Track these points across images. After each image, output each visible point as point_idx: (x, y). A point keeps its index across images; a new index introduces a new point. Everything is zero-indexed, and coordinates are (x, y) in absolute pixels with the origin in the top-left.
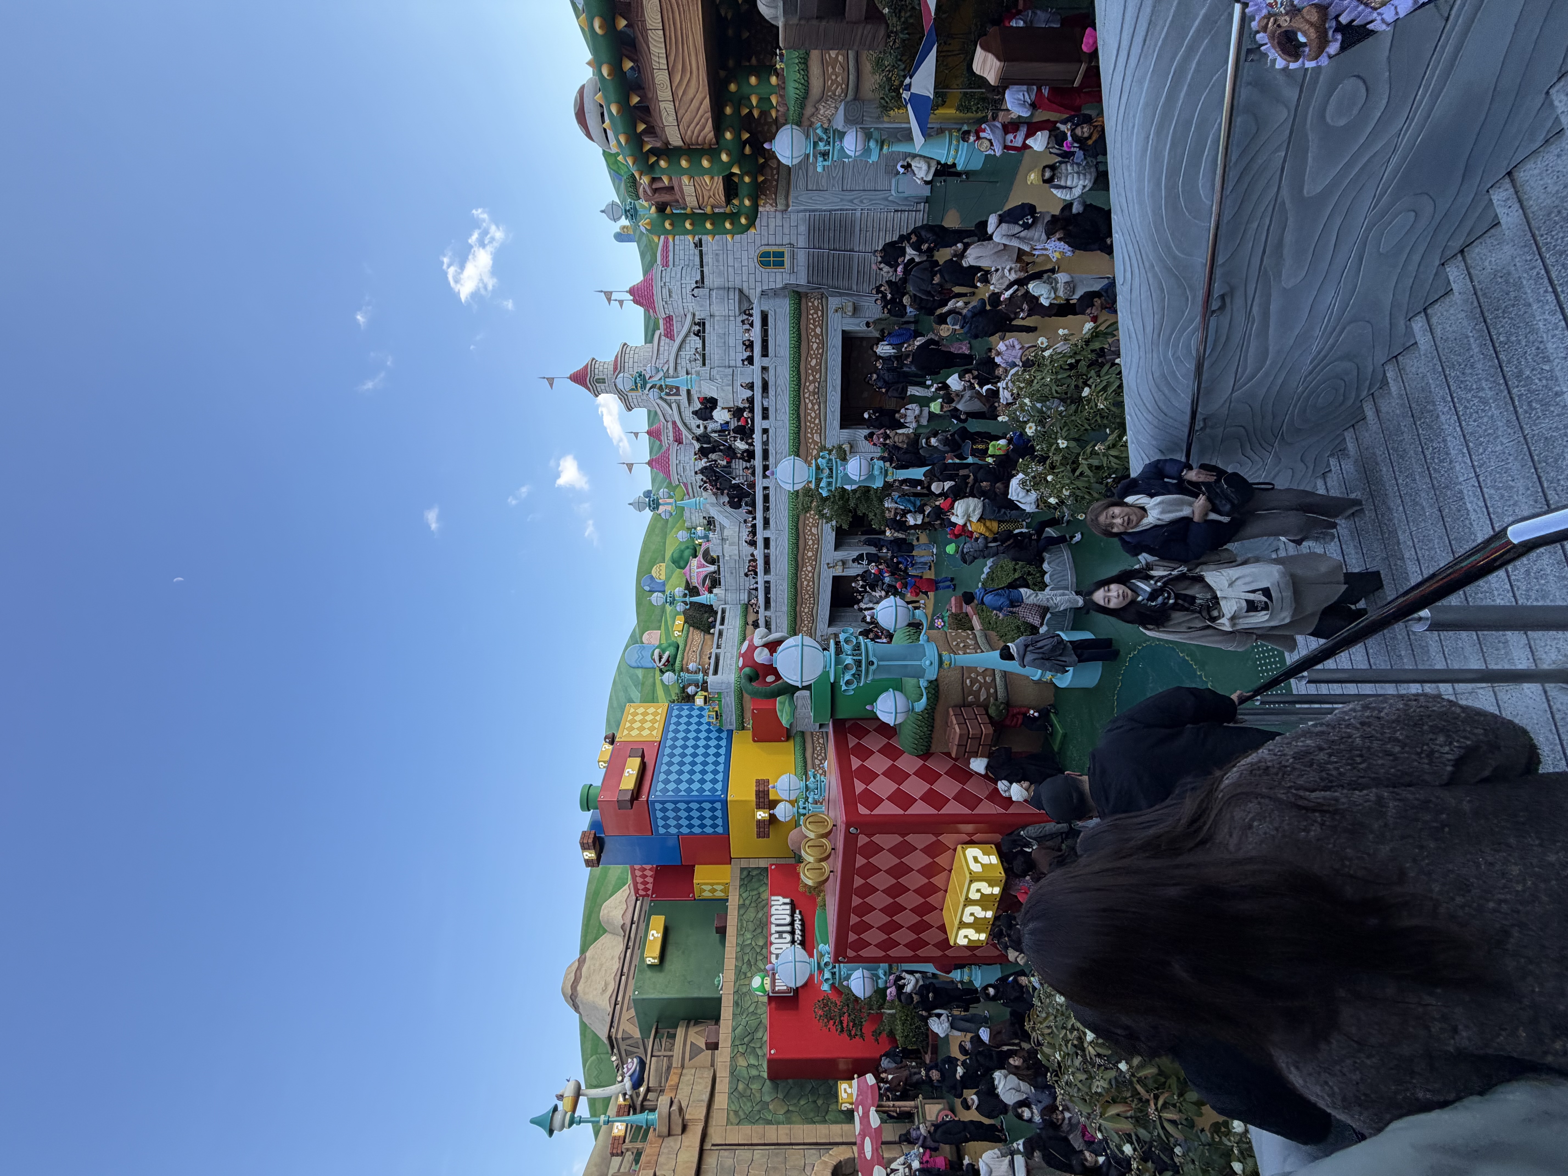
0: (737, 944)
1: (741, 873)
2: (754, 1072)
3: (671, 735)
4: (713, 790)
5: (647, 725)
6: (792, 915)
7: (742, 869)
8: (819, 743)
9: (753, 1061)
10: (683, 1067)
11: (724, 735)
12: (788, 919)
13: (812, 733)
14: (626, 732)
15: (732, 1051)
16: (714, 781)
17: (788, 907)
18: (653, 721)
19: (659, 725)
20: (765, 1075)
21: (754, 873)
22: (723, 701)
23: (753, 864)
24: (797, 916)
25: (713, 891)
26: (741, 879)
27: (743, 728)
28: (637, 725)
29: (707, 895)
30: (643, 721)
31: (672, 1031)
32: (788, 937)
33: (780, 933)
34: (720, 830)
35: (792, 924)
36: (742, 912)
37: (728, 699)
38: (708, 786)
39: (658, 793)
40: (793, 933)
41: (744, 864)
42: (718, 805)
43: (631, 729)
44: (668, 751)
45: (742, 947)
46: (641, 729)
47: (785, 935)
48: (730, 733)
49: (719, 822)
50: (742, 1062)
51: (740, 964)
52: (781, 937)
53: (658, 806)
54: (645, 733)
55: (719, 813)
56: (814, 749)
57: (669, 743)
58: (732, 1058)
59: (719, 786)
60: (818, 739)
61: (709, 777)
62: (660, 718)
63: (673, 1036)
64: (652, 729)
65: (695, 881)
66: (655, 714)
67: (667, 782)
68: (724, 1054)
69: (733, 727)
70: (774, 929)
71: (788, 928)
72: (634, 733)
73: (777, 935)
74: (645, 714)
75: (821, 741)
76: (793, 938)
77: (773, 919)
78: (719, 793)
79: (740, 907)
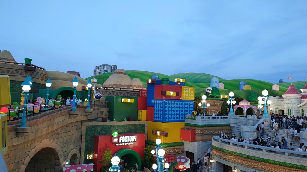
0: (125, 125)
1: (144, 124)
2: (96, 132)
3: (184, 103)
4: (166, 118)
5: (187, 95)
6: (132, 142)
7: (145, 124)
8: (180, 151)
9: (99, 131)
10: (99, 110)
11: (183, 119)
12: (130, 141)
13: (183, 148)
14: (185, 88)
15: (101, 126)
16: (169, 118)
17: (134, 141)
18: (188, 96)
19: (187, 98)
20: (95, 135)
21: (144, 128)
22: (194, 120)
23: (146, 128)
24: (131, 143)
25: (140, 115)
26: (142, 124)
27: (185, 125)
28: (187, 91)
29: (139, 113)
30: (188, 93)
31: (107, 106)
32: (126, 141)
33: (127, 139)
34: (155, 119)
35: (129, 142)
36: (133, 125)
37: (194, 122)
38: (167, 116)
39: (165, 102)
40: (127, 142)
41: (146, 125)
42: (162, 120)
43: (186, 90)
44: (178, 102)
45: (125, 126)
46: (186, 93)
47: (126, 140)
48: (184, 121)
49: (157, 119)
50: (98, 128)
51: (120, 126)
52: (126, 139)
53: (162, 102)
54: (184, 95)
55: (159, 119)
56: (178, 149)
57: (181, 103)
58: (99, 126)
59: (167, 120)
60: (181, 150)
61: (170, 116)
62: (189, 99)
63: (105, 107)
64: (186, 96)
65: (142, 111)
66: (191, 97)
67: (169, 104)
68: (100, 123)
69: (186, 122)
70: (128, 137)
71: (128, 141)
72: (184, 91)
73: (126, 138)
74: (191, 93)
75: (181, 151)
76: (126, 143)
77: (131, 136)
78: (165, 120)
79: (135, 125)
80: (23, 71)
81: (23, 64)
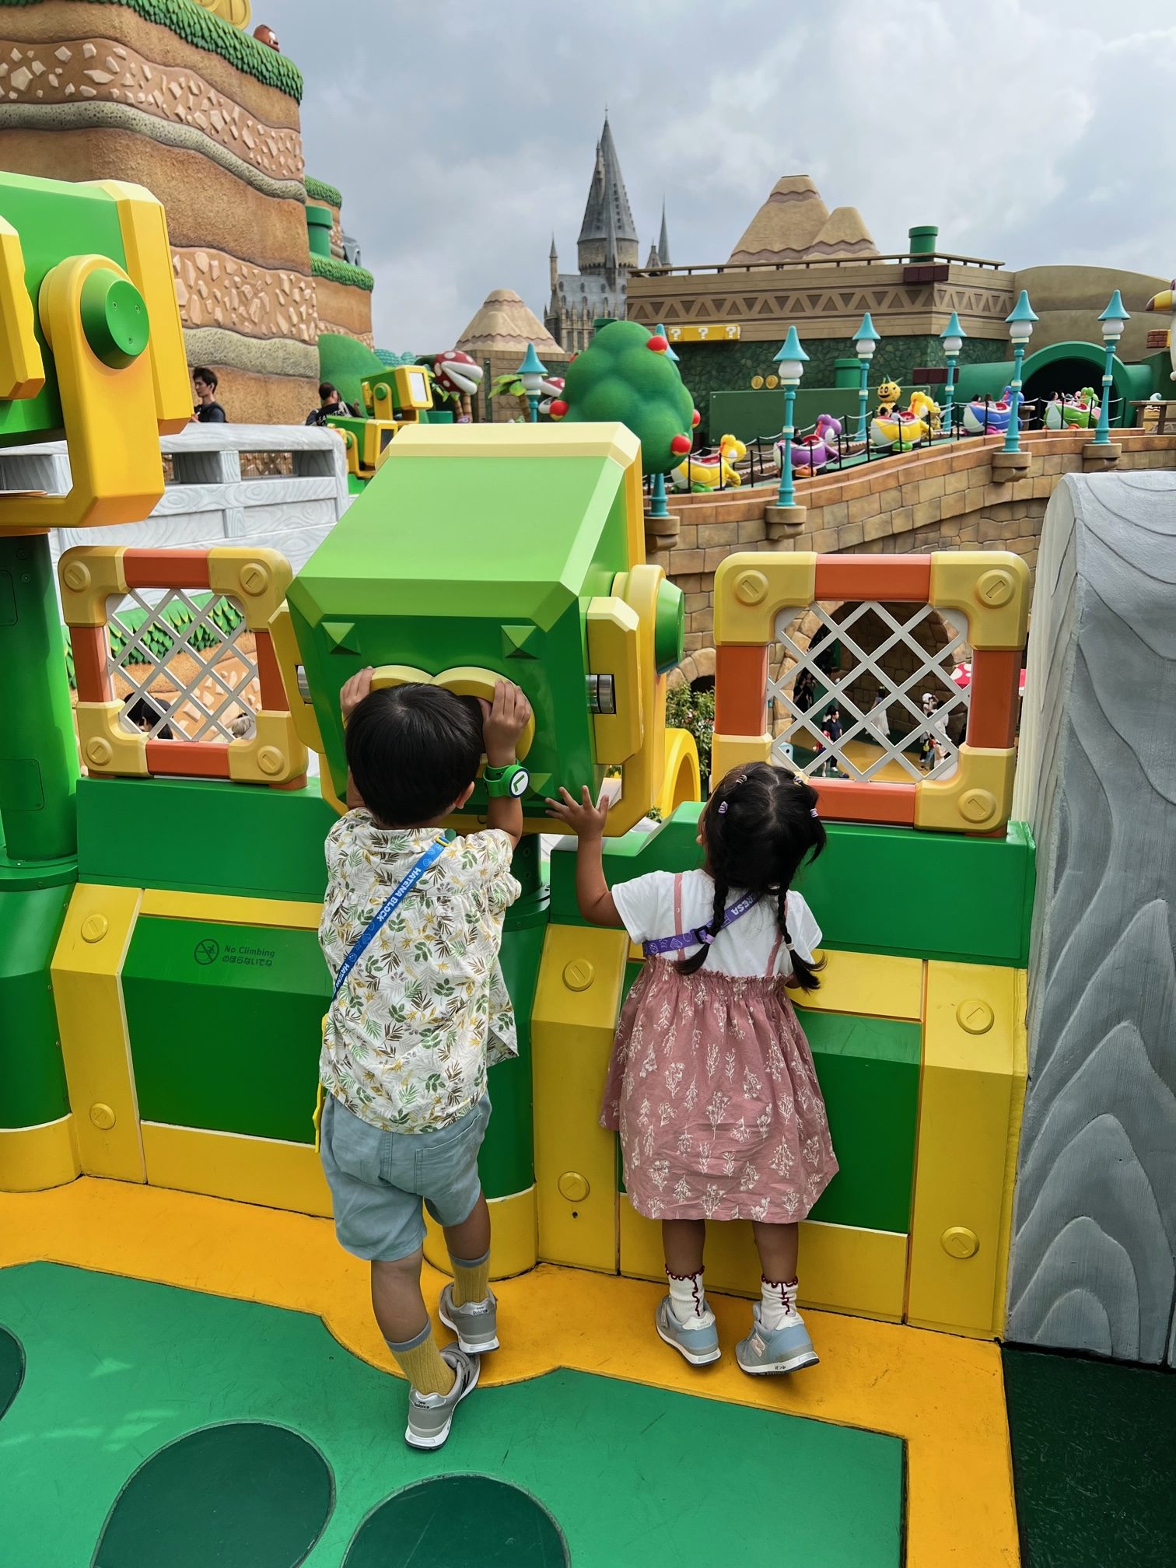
80: (901, 290)
81: (900, 258)
